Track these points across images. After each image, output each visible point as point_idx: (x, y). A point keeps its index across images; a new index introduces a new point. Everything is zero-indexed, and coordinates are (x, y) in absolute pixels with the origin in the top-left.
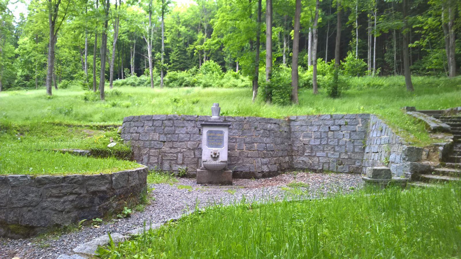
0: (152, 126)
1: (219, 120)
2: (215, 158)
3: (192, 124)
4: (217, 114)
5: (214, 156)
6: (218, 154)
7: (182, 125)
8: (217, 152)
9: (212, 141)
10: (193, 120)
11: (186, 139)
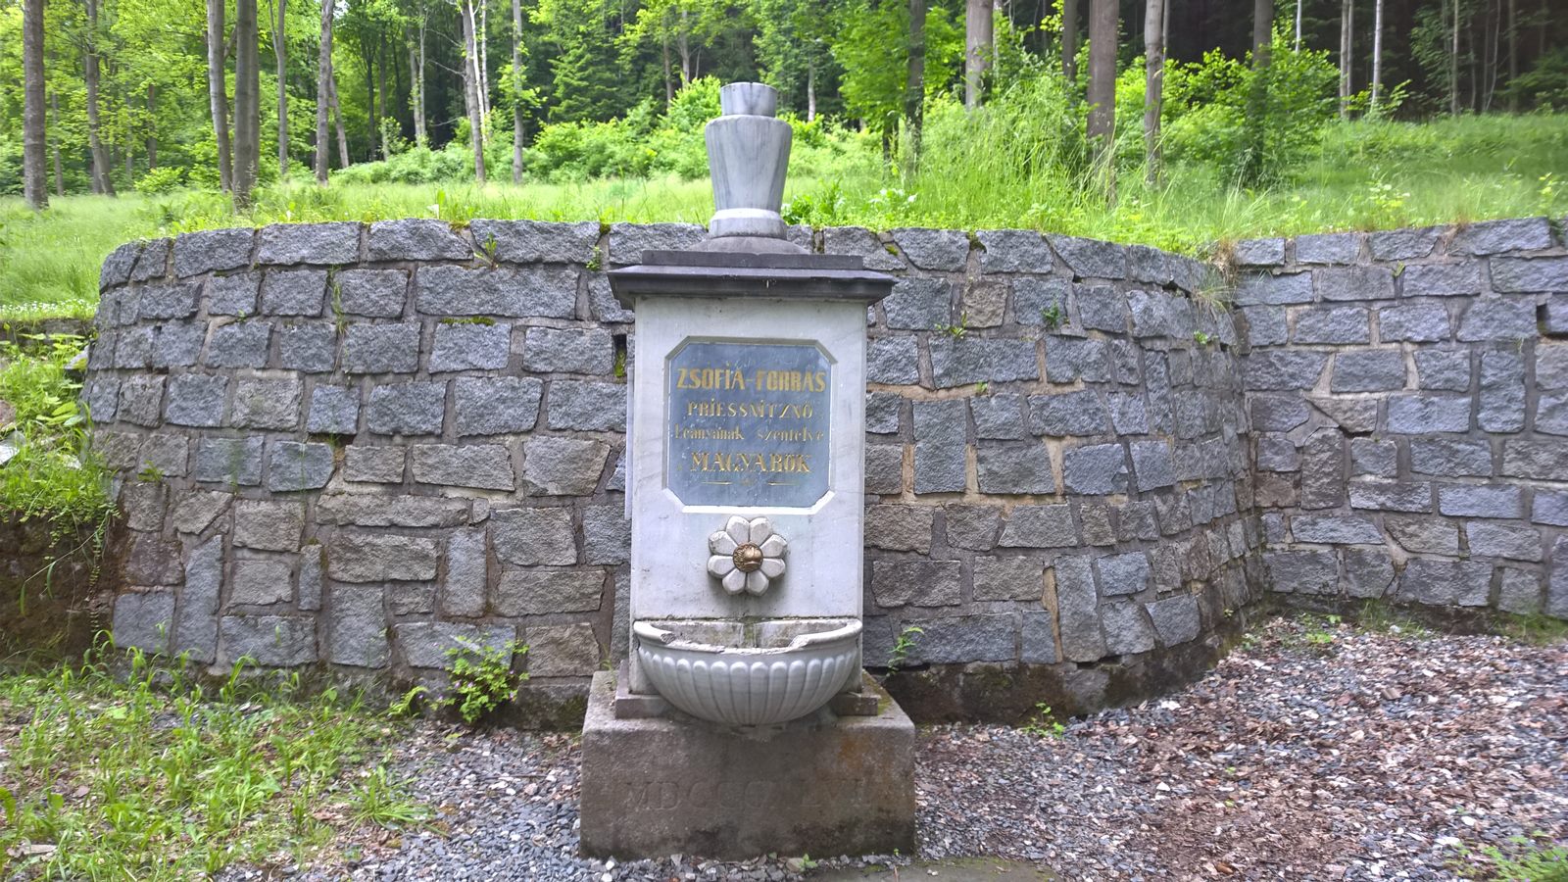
0: (256, 313)
1: (778, 247)
2: (745, 595)
3: (561, 295)
4: (763, 189)
5: (734, 581)
6: (772, 567)
7: (474, 303)
8: (768, 548)
9: (721, 435)
10: (562, 265)
11: (508, 414)
